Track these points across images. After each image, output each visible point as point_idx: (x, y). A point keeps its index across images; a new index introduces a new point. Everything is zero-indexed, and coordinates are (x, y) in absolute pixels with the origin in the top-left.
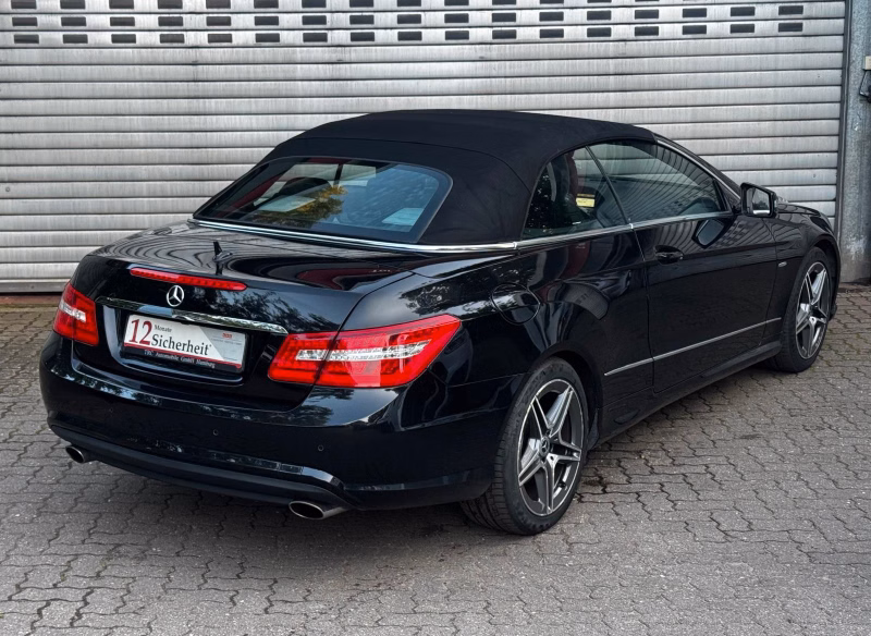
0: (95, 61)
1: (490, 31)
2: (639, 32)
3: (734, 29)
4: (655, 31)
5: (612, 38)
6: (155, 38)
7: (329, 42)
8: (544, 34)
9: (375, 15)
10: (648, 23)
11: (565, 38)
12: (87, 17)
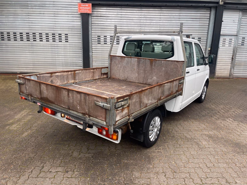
12: (107, 40)
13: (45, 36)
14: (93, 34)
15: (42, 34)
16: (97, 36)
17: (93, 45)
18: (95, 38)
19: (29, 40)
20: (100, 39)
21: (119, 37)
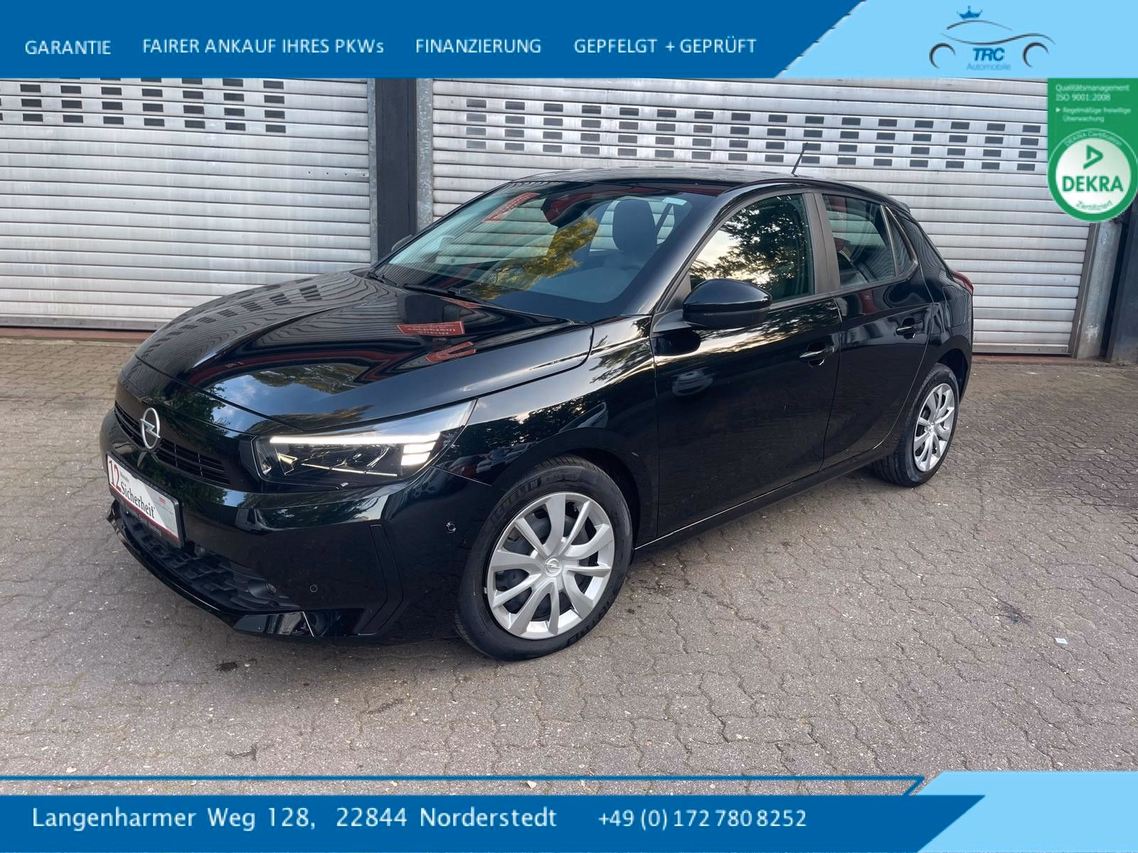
0: (528, 165)
1: (836, 158)
2: (949, 165)
3: (1021, 167)
4: (961, 165)
5: (929, 168)
6: (577, 150)
8: (877, 162)
9: (749, 140)
10: (957, 158)
11: (894, 165)
12: (525, 130)
14: (439, 87)
16: (463, 102)
17: (438, 156)
18: (451, 116)
20: (484, 119)
21: (599, 112)
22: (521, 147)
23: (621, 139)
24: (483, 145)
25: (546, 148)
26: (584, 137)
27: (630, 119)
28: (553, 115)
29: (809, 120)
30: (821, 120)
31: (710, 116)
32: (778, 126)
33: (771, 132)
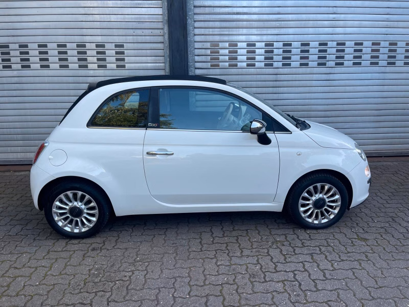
0: (240, 74)
1: (386, 62)
6: (262, 64)
7: (327, 66)
9: (345, 55)
12: (238, 56)
13: (56, 52)
14: (197, 38)
15: (46, 46)
16: (208, 45)
18: (203, 52)
19: (10, 67)
20: (219, 53)
21: (273, 46)
22: (236, 65)
23: (284, 58)
24: (219, 66)
25: (248, 65)
26: (266, 58)
27: (288, 48)
28: (251, 48)
29: (373, 44)
30: (379, 44)
31: (326, 44)
32: (358, 47)
33: (355, 51)
